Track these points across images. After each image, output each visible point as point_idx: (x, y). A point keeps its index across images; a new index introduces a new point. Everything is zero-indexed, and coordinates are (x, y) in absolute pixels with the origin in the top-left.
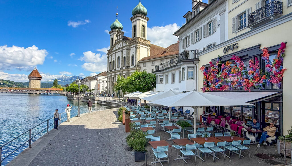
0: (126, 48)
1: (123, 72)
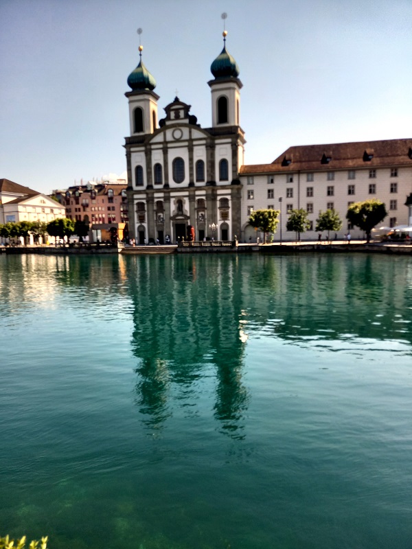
0: (204, 142)
1: (198, 193)
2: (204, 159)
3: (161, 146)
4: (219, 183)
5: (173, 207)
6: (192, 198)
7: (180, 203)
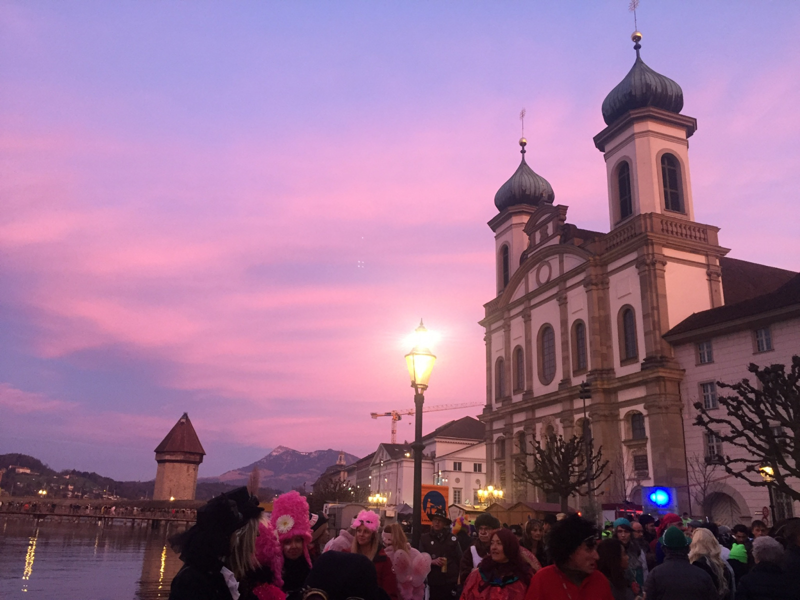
0: (581, 277)
1: (577, 404)
2: (584, 316)
4: (621, 371)
6: (567, 418)
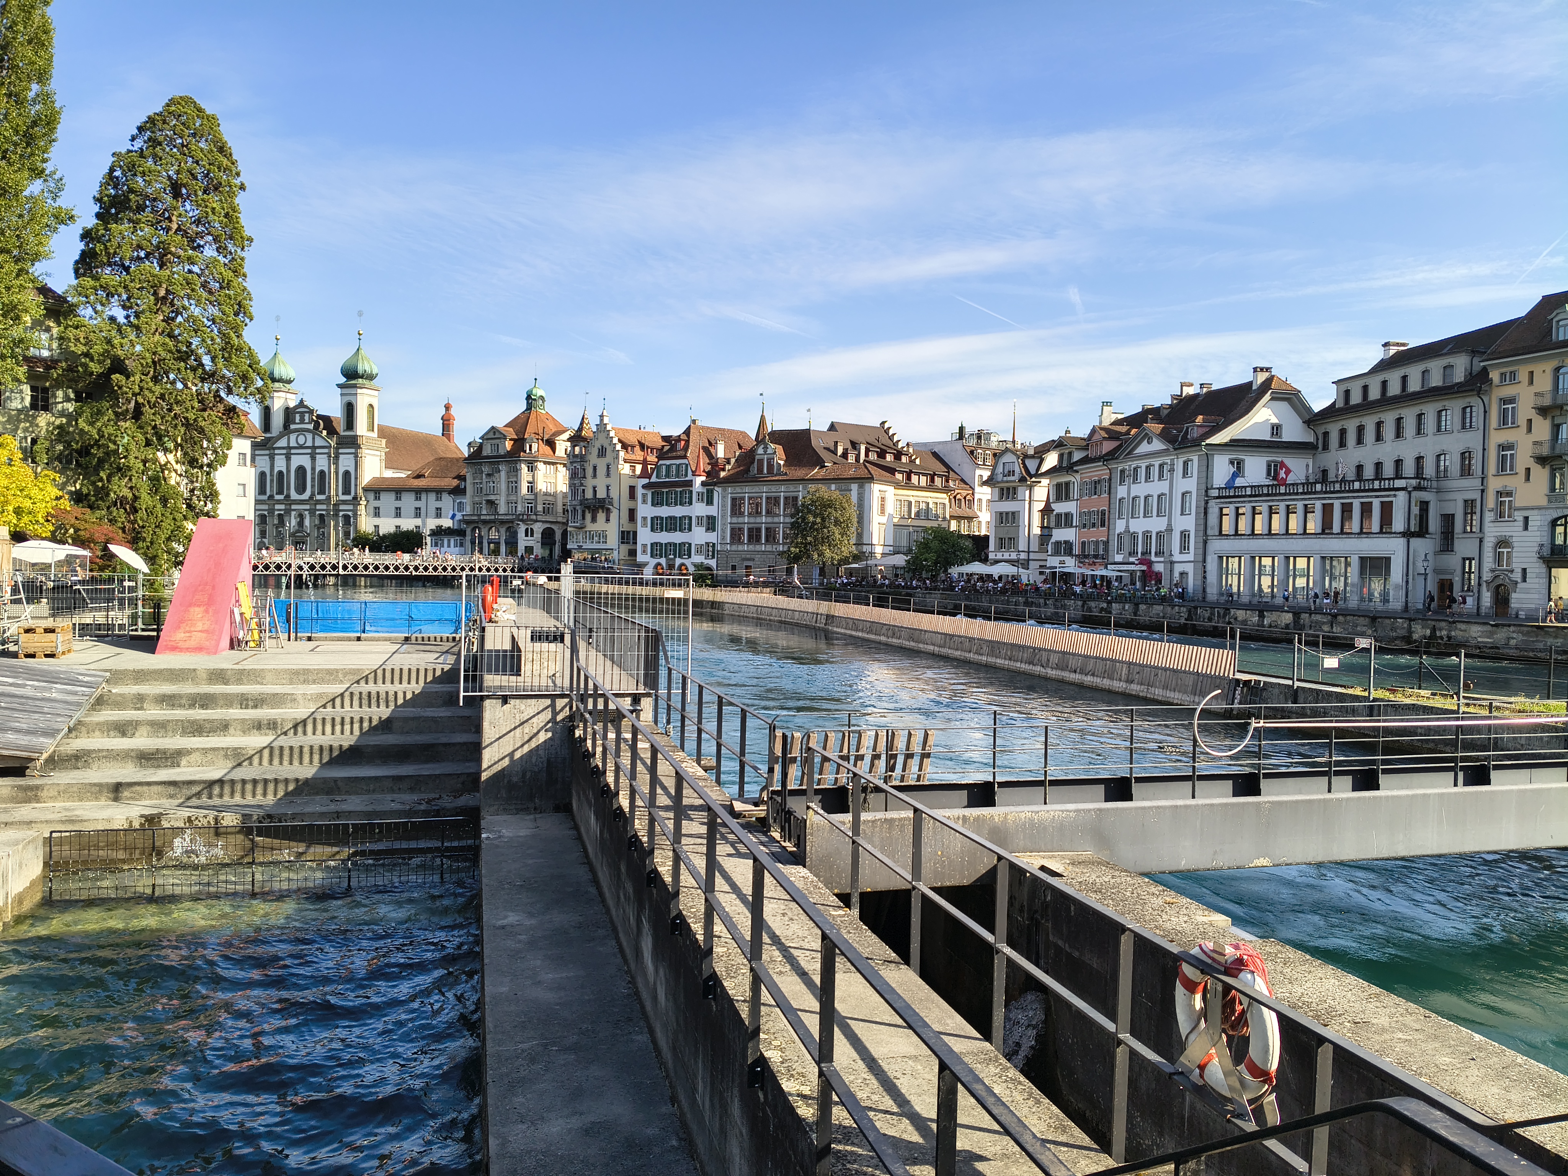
0: (326, 451)
1: (318, 507)
2: (326, 470)
3: (284, 451)
4: (341, 496)
5: (294, 522)
6: (312, 512)
7: (301, 516)
